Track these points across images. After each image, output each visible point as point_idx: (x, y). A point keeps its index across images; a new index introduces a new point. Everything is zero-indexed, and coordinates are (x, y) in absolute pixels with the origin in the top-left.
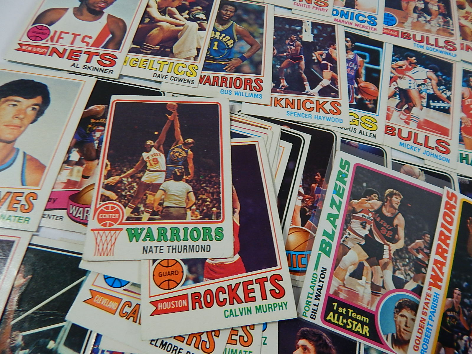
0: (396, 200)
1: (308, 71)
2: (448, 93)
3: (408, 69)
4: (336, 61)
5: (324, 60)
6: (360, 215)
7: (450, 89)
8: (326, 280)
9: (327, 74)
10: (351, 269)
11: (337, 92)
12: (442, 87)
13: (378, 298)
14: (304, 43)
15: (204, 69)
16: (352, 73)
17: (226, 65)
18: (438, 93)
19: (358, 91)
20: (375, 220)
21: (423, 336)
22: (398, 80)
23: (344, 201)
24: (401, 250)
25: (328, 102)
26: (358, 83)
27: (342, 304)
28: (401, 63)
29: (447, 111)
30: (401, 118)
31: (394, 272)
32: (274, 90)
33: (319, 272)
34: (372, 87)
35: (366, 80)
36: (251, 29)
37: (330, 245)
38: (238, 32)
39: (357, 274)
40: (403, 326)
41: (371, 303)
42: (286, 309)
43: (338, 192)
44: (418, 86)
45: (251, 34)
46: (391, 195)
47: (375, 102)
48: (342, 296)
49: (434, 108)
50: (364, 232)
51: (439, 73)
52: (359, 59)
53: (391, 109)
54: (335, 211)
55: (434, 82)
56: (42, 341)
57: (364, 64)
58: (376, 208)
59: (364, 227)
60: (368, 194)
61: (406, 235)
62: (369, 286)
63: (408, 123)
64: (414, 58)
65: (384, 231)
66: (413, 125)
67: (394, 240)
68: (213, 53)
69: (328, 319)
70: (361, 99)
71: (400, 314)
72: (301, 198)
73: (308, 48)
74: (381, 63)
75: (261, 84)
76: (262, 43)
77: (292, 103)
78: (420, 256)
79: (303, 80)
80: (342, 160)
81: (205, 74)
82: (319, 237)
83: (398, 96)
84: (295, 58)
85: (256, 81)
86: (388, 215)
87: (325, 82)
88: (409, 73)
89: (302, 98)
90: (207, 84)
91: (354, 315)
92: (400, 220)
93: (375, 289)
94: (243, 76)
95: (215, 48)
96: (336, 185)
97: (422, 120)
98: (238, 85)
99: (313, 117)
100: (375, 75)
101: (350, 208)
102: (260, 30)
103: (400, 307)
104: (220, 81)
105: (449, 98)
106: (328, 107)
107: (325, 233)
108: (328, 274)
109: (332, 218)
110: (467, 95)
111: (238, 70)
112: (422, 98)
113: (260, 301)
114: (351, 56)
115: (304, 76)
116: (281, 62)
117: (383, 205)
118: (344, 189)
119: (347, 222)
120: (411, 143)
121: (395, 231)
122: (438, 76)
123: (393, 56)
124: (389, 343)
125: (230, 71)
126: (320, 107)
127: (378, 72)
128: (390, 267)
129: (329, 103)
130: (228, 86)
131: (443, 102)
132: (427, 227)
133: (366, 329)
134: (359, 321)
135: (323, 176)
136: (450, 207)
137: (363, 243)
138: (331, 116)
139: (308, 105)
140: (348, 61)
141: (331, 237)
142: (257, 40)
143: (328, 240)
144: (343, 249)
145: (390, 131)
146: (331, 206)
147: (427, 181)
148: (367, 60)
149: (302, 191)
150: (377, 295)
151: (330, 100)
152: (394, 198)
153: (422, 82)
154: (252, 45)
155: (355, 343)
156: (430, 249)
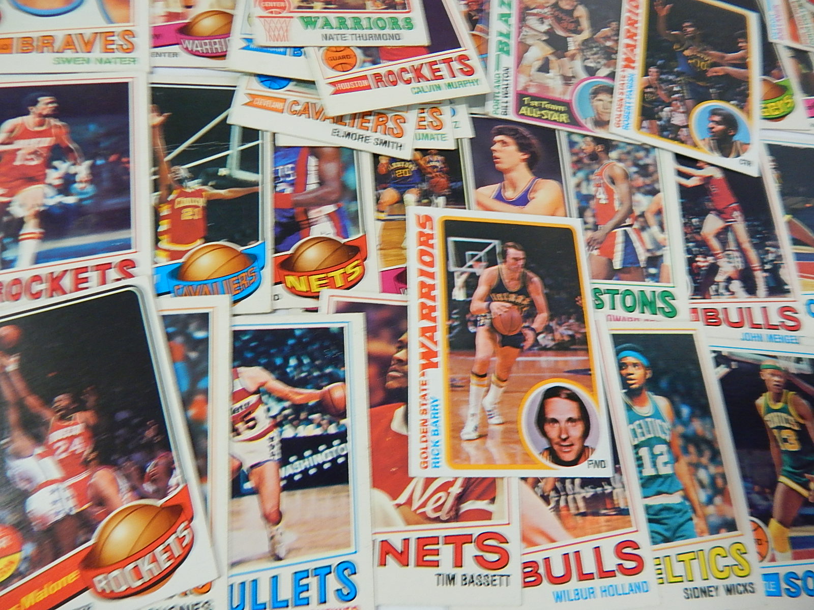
6: (535, 11)
8: (511, 78)
10: (538, 64)
13: (571, 88)
20: (553, 14)
21: (623, 114)
27: (534, 98)
33: (501, 72)
37: (507, 44)
39: (545, 68)
40: (601, 109)
41: (564, 93)
48: (532, 90)
50: (545, 28)
54: (505, 10)
56: (211, 170)
59: (542, 23)
65: (565, 24)
67: (578, 32)
69: (521, 112)
71: (596, 99)
78: (609, 44)
86: (567, 7)
91: (548, 106)
92: (581, 11)
93: (567, 80)
101: (523, 5)
103: (596, 93)
107: (501, 34)
108: (512, 72)
109: (505, 17)
119: (522, 19)
121: (577, 22)
124: (590, 125)
128: (579, 58)
133: (563, 117)
134: (554, 111)
137: (545, 38)
141: (508, 37)
143: (504, 40)
144: (524, 48)
146: (500, 6)
150: (569, 84)
155: (554, 130)
156: (618, 35)
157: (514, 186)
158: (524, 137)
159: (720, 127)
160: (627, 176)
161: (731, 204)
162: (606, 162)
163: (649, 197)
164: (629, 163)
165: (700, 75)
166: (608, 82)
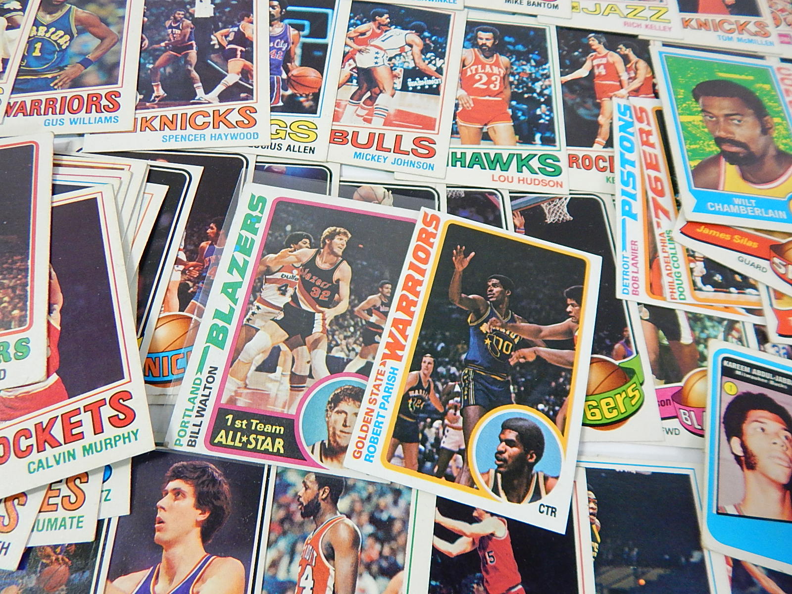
0: (340, 243)
1: (202, 66)
2: (439, 63)
3: (375, 36)
4: (252, 43)
5: (230, 43)
6: (278, 276)
7: (442, 56)
8: (216, 386)
9: (236, 65)
10: (259, 360)
11: (250, 92)
12: (429, 55)
13: (301, 394)
14: (197, 22)
15: (14, 90)
16: (279, 57)
17: (54, 78)
18: (422, 65)
19: (287, 83)
20: (302, 279)
21: (370, 435)
22: (358, 56)
23: (252, 260)
24: (343, 315)
25: (234, 109)
26: (287, 71)
27: (240, 415)
28: (362, 28)
29: (434, 91)
30: (358, 115)
31: (330, 349)
32: (140, 106)
33: (205, 375)
34: (311, 73)
35: (302, 64)
36: (103, 13)
37: (225, 331)
38: (79, 21)
39: (269, 366)
40: (339, 427)
41: (288, 403)
42: (136, 439)
43: (243, 247)
44: (390, 59)
45: (103, 20)
46: (331, 236)
47: (316, 97)
48: (242, 403)
49: (415, 90)
50: (282, 301)
51: (426, 34)
52: (293, 32)
53: (343, 103)
54: (236, 277)
55: (417, 50)
57: (299, 39)
58: (305, 260)
59: (284, 293)
60: (294, 241)
61: (352, 292)
62: (286, 381)
63: (369, 121)
64: (386, 16)
65: (316, 292)
66: (377, 123)
67: (330, 303)
68: (33, 62)
69: (216, 441)
70: (293, 96)
71: (336, 409)
72: (181, 267)
73: (204, 27)
74: (330, 33)
75: (116, 99)
76: (121, 32)
77: (172, 122)
78: (373, 319)
79: (191, 81)
80: (253, 196)
81: (16, 100)
82: (207, 322)
83: (355, 81)
84: (181, 47)
85: (108, 96)
86: (325, 267)
87: (232, 78)
88: (377, 42)
89: (190, 110)
90: (21, 115)
91: (260, 427)
92: (344, 273)
93: (296, 381)
94: (84, 92)
95: (37, 53)
96: (240, 236)
97: (392, 111)
98: (75, 107)
99: (208, 137)
100: (318, 54)
101: (262, 268)
102: (120, 12)
103: (336, 400)
104: (43, 107)
105: (440, 71)
106: (234, 117)
107: (218, 314)
108: (219, 374)
109: (230, 290)
110: (470, 60)
111: (76, 83)
112: (395, 76)
113: (90, 437)
114: (278, 29)
115: (195, 74)
116: (156, 58)
117: (318, 253)
118: (253, 241)
119: (255, 290)
120: (373, 151)
121: (335, 289)
122: (423, 39)
123: (351, 18)
124: (316, 457)
125: (62, 87)
126: (220, 119)
127: (324, 47)
128: (324, 345)
129: (236, 111)
130: (58, 111)
131: (430, 78)
132: (387, 274)
133: (280, 443)
134: (267, 435)
135: (219, 228)
136: (427, 237)
137: (280, 316)
138: (239, 130)
139: (200, 120)
140: (272, 39)
141: (227, 318)
142: (114, 29)
143: (221, 323)
144: (247, 332)
145: (338, 137)
146: (230, 271)
147: (395, 204)
148: (307, 32)
149: (183, 256)
150: (299, 389)
151: (237, 105)
152: (336, 240)
153: (398, 52)
154: (102, 39)
155: (261, 468)
156: (389, 305)
157: (171, 572)
158: (214, 481)
159: (515, 450)
160: (356, 541)
161: (514, 587)
162: (328, 517)
163: (382, 581)
164: (365, 518)
165: (499, 363)
166: (357, 381)
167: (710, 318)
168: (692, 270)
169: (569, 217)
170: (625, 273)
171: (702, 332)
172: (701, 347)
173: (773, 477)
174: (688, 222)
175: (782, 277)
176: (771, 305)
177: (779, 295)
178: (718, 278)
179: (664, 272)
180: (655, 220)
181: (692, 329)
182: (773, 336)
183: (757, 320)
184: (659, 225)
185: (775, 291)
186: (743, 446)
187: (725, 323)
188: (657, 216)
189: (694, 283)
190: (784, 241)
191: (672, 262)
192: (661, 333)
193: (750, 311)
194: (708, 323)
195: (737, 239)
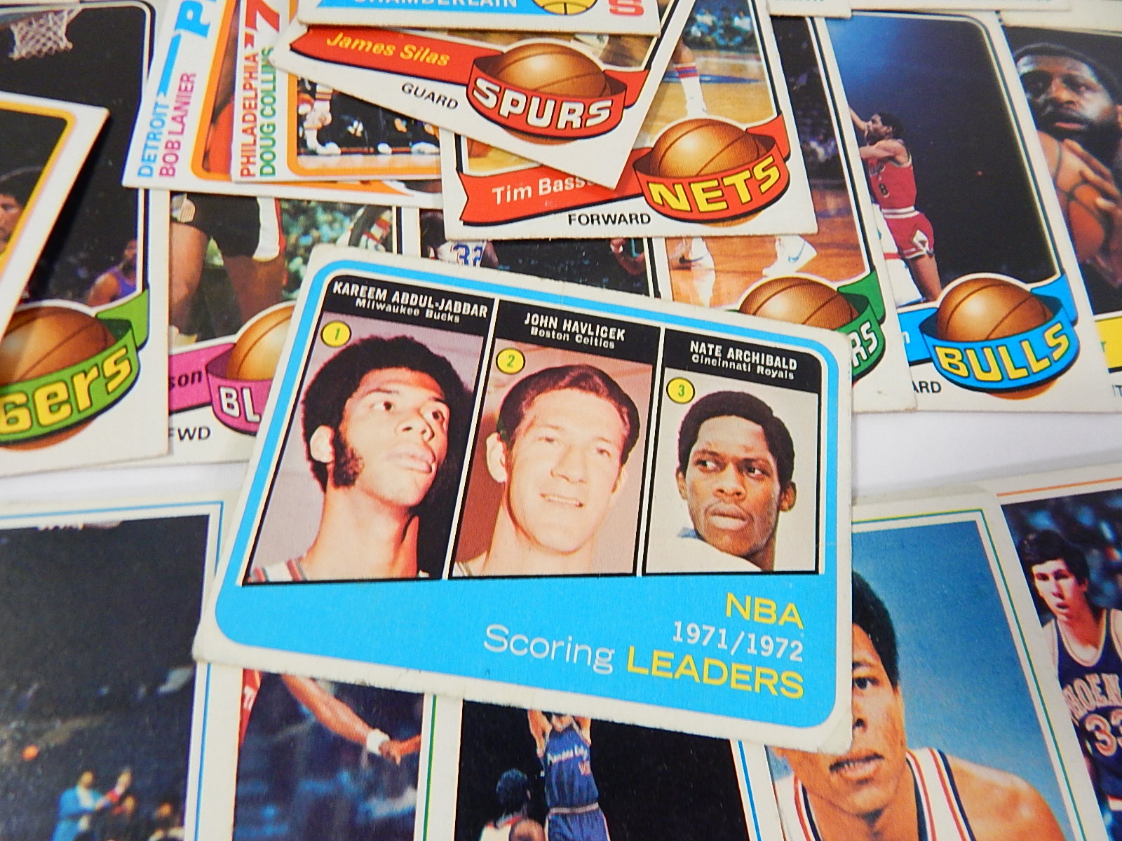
167: (329, 207)
168: (301, 119)
169: (65, 44)
170: (152, 136)
171: (306, 233)
172: (297, 263)
173: (389, 494)
174: (311, 27)
175: (490, 116)
176: (459, 169)
177: (480, 149)
178: (357, 128)
179: (238, 126)
180: (243, 30)
181: (284, 230)
182: (453, 228)
183: (427, 200)
184: (249, 40)
185: (471, 142)
186: (338, 444)
187: (360, 212)
188: (251, 23)
189: (301, 142)
190: (505, 49)
191: (260, 106)
192: (213, 244)
193: (412, 185)
194: (322, 217)
195: (409, 52)
